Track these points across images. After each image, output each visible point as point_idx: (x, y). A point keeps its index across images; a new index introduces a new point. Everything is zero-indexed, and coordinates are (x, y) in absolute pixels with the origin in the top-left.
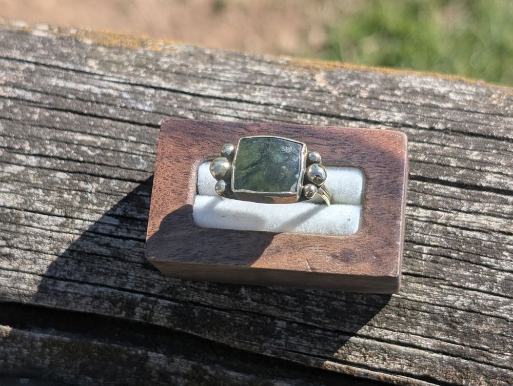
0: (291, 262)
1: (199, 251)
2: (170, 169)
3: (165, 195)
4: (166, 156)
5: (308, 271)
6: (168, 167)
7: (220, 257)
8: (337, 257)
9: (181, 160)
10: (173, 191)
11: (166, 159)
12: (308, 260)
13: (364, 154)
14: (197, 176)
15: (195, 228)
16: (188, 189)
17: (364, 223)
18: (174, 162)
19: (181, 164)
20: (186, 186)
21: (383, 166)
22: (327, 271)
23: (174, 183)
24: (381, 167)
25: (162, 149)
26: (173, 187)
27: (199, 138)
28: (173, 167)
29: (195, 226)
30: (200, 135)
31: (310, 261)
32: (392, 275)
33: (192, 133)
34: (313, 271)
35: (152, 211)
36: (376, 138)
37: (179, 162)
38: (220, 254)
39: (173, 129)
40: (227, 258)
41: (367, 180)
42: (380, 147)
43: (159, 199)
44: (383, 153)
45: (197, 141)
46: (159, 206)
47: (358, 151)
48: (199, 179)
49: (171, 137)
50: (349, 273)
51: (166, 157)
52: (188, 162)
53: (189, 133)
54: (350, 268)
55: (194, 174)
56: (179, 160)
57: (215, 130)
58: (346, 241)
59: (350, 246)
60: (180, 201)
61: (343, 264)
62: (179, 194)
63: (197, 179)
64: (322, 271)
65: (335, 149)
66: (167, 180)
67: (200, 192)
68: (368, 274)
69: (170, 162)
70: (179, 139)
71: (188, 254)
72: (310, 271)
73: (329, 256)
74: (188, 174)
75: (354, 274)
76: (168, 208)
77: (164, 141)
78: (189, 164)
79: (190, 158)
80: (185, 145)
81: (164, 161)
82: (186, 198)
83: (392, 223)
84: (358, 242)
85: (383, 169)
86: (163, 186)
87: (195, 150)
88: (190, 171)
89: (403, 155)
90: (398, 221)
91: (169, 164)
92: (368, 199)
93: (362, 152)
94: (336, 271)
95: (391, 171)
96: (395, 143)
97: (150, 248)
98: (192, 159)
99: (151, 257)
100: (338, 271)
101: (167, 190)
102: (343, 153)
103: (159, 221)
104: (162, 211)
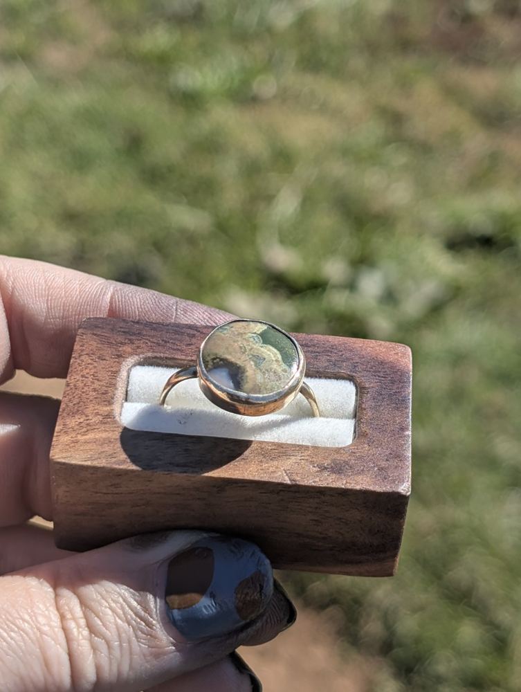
0: (262, 471)
2: (91, 366)
3: (83, 393)
4: (85, 353)
5: (285, 482)
6: (89, 364)
7: (160, 463)
8: (326, 468)
9: (107, 358)
10: (95, 390)
11: (87, 356)
12: (284, 470)
13: (357, 363)
14: (128, 377)
16: (116, 389)
17: (359, 434)
18: (97, 360)
19: (108, 362)
20: (113, 385)
21: (382, 375)
22: (313, 484)
23: (96, 381)
24: (379, 376)
25: (81, 346)
26: (95, 386)
27: (134, 337)
28: (96, 364)
30: (134, 334)
31: (288, 472)
32: (402, 491)
33: (124, 332)
34: (294, 483)
35: (64, 410)
36: (372, 348)
37: (105, 360)
38: (160, 460)
39: (96, 327)
40: (170, 464)
41: (360, 390)
42: (377, 357)
43: (74, 397)
44: (382, 363)
45: (130, 340)
46: (74, 404)
47: (348, 359)
48: (130, 382)
49: (95, 335)
50: (343, 487)
51: (87, 354)
52: (117, 360)
53: (119, 331)
54: (345, 482)
55: (124, 374)
56: (104, 358)
57: (155, 329)
58: (338, 450)
59: (345, 457)
60: (105, 401)
61: (334, 476)
62: (103, 393)
63: (128, 382)
64: (306, 483)
65: (317, 356)
66: (86, 378)
67: (129, 397)
68: (370, 488)
69: (92, 360)
70: (106, 336)
72: (289, 482)
73: (314, 467)
74: (115, 374)
75: (350, 487)
76: (87, 408)
77: (84, 337)
78: (118, 362)
79: (120, 357)
80: (114, 342)
81: (83, 358)
82: (113, 398)
83: (398, 434)
84: (354, 453)
85: (383, 379)
86: (80, 384)
87: (128, 349)
88: (119, 370)
89: (408, 367)
90: (407, 433)
91: (90, 361)
92: (365, 409)
93: (354, 361)
94: (324, 484)
95: (393, 382)
96: (397, 354)
97: (57, 450)
98: (123, 357)
99: (59, 460)
100: (328, 484)
101: (86, 388)
102: (329, 361)
103: (73, 421)
104: (78, 411)
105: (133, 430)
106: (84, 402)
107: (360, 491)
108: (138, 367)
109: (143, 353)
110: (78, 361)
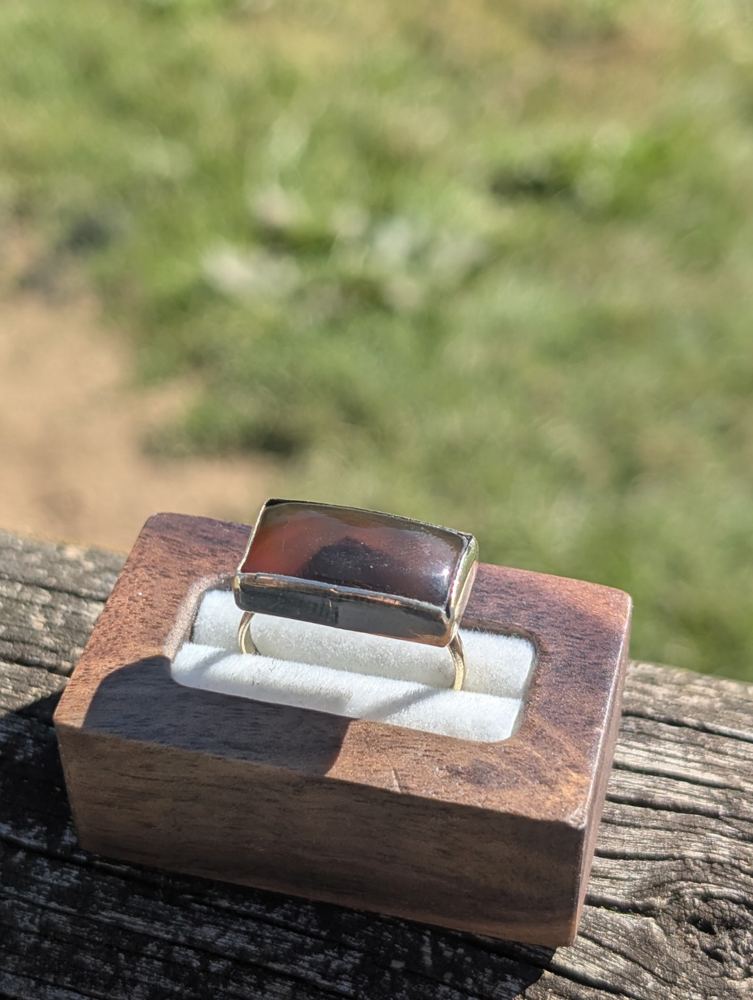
0: (359, 769)
1: (170, 725)
2: (146, 585)
3: (125, 623)
4: (142, 564)
5: (391, 789)
6: (144, 581)
7: (211, 740)
8: (458, 773)
9: (173, 575)
10: (143, 621)
11: (143, 569)
12: (394, 770)
13: (542, 613)
14: (198, 607)
15: (170, 686)
16: (175, 622)
17: (524, 726)
18: (158, 576)
19: (172, 581)
20: (171, 616)
21: (578, 635)
22: (434, 796)
23: (148, 608)
24: (572, 636)
25: (140, 554)
26: (144, 615)
27: (218, 547)
28: (154, 582)
29: (171, 681)
30: (221, 542)
31: (399, 773)
32: (571, 822)
33: (205, 538)
34: (405, 791)
36: (570, 591)
37: (168, 577)
38: (212, 736)
39: (168, 526)
40: (225, 743)
41: (541, 654)
42: (575, 607)
43: (111, 629)
44: (581, 617)
45: (212, 550)
46: (108, 640)
47: (529, 607)
48: (200, 614)
49: (164, 538)
50: (479, 805)
51: (145, 566)
52: (186, 579)
53: (201, 536)
54: (483, 798)
55: (192, 600)
56: (168, 574)
58: (484, 747)
59: (489, 759)
60: (153, 639)
61: (468, 787)
62: (154, 627)
63: (197, 614)
64: (423, 793)
66: (135, 601)
67: (196, 637)
68: (522, 812)
69: (150, 575)
70: (179, 542)
71: (146, 726)
72: (398, 790)
73: (441, 769)
74: (178, 599)
75: (490, 807)
76: (125, 647)
77: (148, 541)
78: (187, 582)
79: (192, 575)
80: (188, 552)
81: (137, 571)
82: (165, 635)
83: (583, 730)
84: (509, 753)
85: (578, 641)
86: (124, 610)
87: (206, 563)
88: (186, 594)
89: (620, 624)
90: (598, 729)
91: (147, 578)
92: (539, 686)
93: (539, 610)
94: (450, 798)
95: (593, 647)
96: (608, 604)
97: (67, 707)
98: (196, 575)
99: (65, 722)
100: (456, 799)
101: (131, 617)
102: (500, 606)
103: (101, 664)
104: (111, 650)
105: (184, 687)
106: (123, 638)
107: (506, 815)
108: (216, 593)
109: (225, 571)
110: (131, 576)
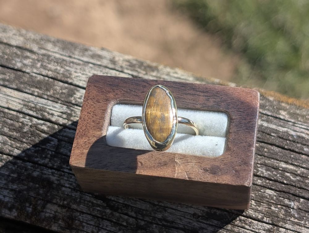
1: (109, 162)
2: (92, 107)
3: (87, 123)
5: (186, 179)
6: (91, 105)
7: (123, 167)
8: (207, 170)
9: (101, 101)
10: (93, 121)
11: (90, 100)
12: (186, 172)
13: (229, 103)
14: (111, 113)
15: (107, 147)
16: (104, 121)
17: (227, 148)
18: (96, 102)
19: (101, 104)
20: (103, 118)
21: (242, 111)
22: (200, 180)
23: (94, 116)
24: (240, 112)
25: (88, 94)
26: (94, 119)
27: (114, 88)
28: (95, 105)
29: (107, 145)
30: (115, 86)
31: (188, 173)
32: (246, 185)
33: (110, 84)
34: (190, 179)
35: (78, 134)
36: (238, 93)
37: (100, 102)
38: (123, 165)
39: (96, 81)
40: (129, 167)
41: (230, 120)
42: (240, 99)
43: (83, 126)
44: (242, 103)
45: (113, 90)
46: (83, 130)
47: (225, 101)
48: (112, 115)
49: (95, 86)
50: (216, 182)
51: (91, 99)
52: (105, 102)
53: (108, 84)
54: (217, 178)
55: (109, 111)
56: (99, 101)
57: (126, 82)
58: (215, 159)
59: (217, 164)
60: (98, 128)
61: (211, 175)
62: (97, 124)
63: (111, 115)
64: (196, 180)
65: (209, 98)
66: (90, 114)
67: (112, 123)
68: (230, 183)
69: (93, 102)
70: (101, 87)
71: (101, 163)
72: (188, 179)
73: (201, 170)
74: (105, 111)
75: (219, 183)
76: (89, 132)
77: (90, 88)
78: (106, 104)
79: (107, 100)
80: (105, 91)
81: (88, 101)
82: (102, 126)
83: (247, 149)
84: (223, 161)
85: (242, 113)
86: (86, 118)
87: (111, 95)
88: (106, 109)
89: (256, 105)
90: (252, 148)
91: (92, 103)
92: (231, 133)
93: (228, 102)
94: (206, 180)
95: (248, 115)
96: (251, 96)
97: (73, 159)
98: (109, 101)
99: (74, 165)
100: (208, 180)
101: (89, 120)
102: (215, 102)
103: (82, 141)
104: (84, 134)
105: (111, 146)
106: (88, 129)
107: (224, 184)
108: (117, 106)
109: (119, 98)
110: (86, 103)
